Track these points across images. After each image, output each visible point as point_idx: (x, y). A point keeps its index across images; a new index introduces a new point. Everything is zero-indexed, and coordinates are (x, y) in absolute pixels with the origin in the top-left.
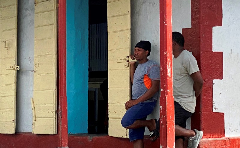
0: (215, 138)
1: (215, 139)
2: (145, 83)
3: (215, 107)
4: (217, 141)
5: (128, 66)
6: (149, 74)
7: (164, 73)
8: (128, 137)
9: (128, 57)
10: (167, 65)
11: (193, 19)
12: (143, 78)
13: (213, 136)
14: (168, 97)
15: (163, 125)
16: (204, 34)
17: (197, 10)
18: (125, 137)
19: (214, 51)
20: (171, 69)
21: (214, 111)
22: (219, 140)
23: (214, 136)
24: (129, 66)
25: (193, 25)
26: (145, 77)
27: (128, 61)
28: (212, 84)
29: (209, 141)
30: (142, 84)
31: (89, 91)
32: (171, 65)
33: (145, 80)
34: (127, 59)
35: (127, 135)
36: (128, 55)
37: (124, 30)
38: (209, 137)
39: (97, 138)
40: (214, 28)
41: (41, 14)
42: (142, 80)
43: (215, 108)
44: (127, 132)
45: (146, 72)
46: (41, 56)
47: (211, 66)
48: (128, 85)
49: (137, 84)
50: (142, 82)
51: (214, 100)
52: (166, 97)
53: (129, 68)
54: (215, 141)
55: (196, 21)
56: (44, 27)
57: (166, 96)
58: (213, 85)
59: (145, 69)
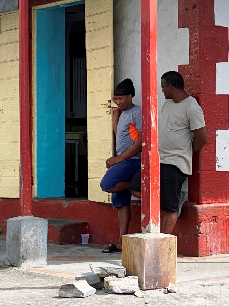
0: (219, 203)
1: (218, 205)
2: (131, 134)
3: (218, 164)
4: (221, 207)
5: (110, 113)
6: (135, 123)
7: (146, 123)
8: (111, 203)
9: (110, 101)
10: (150, 113)
11: (191, 53)
12: (129, 128)
13: (215, 201)
14: (152, 153)
15: (145, 189)
16: (204, 72)
17: (196, 41)
18: (107, 202)
19: (217, 93)
20: (156, 118)
21: (217, 169)
22: (224, 206)
23: (217, 201)
24: (112, 113)
25: (191, 60)
26: (131, 126)
27: (110, 107)
28: (215, 136)
29: (210, 207)
30: (128, 136)
31: (65, 143)
32: (156, 113)
33: (131, 131)
34: (109, 104)
35: (109, 200)
36: (111, 99)
37: (105, 67)
38: (211, 202)
39: (74, 203)
40: (218, 64)
41: (5, 46)
42: (127, 130)
43: (219, 166)
44: (109, 196)
45: (132, 120)
46: (5, 100)
47: (214, 113)
48: (111, 137)
49: (122, 137)
50: (127, 133)
51: (217, 155)
52: (148, 154)
53: (111, 115)
54: (219, 207)
55: (195, 55)
56: (9, 63)
57: (149, 152)
58: (217, 137)
59: (130, 116)
